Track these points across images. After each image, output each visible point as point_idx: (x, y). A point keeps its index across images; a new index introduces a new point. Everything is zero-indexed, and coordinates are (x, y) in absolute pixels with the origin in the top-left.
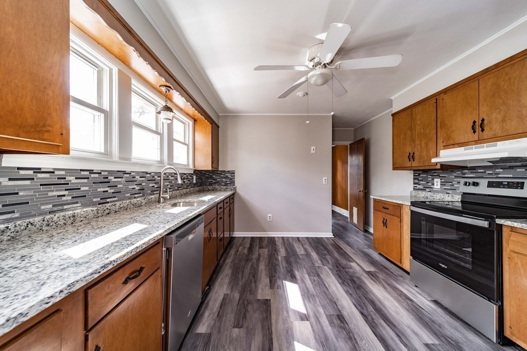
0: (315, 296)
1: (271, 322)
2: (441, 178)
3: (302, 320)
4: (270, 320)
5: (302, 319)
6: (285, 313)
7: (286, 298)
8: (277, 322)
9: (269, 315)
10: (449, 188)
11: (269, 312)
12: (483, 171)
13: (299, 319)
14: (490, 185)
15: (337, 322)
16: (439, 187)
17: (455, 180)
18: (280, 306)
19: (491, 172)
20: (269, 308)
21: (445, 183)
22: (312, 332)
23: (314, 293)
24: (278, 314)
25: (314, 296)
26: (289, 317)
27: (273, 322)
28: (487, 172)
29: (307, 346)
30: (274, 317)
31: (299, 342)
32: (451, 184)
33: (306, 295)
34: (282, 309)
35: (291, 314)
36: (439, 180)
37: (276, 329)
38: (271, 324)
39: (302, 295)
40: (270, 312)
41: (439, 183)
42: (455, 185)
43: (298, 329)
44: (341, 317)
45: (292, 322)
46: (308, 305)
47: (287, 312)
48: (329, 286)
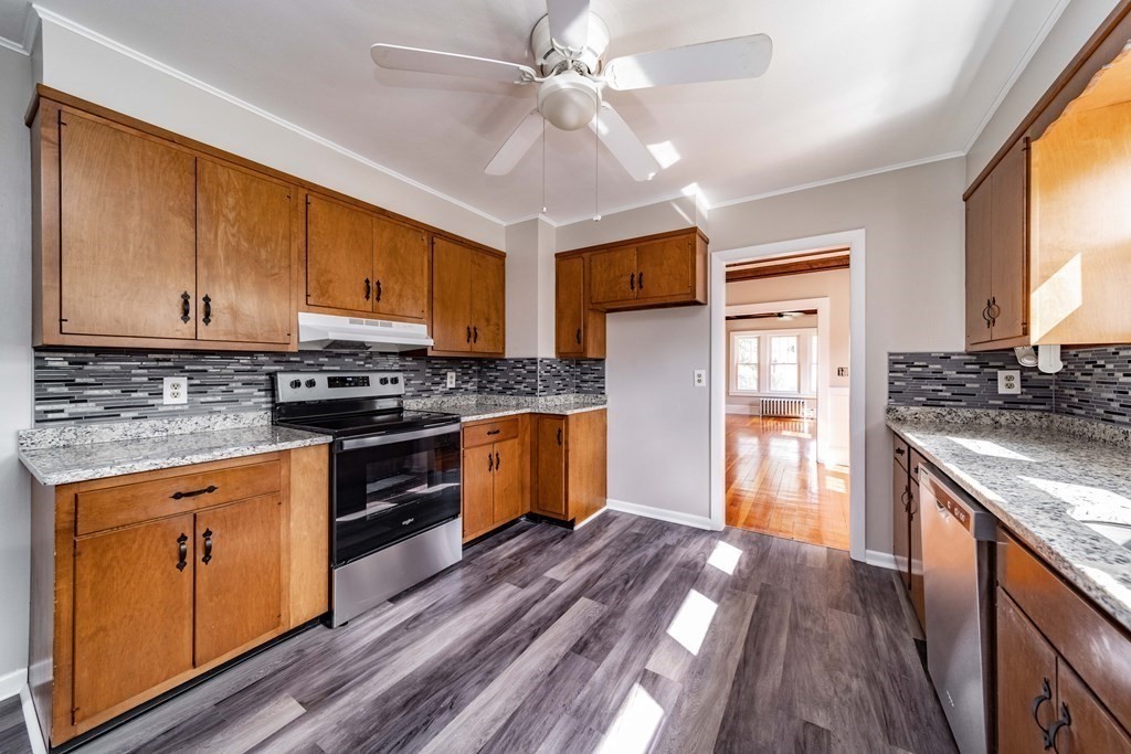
0: (574, 708)
1: (729, 704)
2: (191, 375)
3: (657, 675)
4: (729, 705)
5: (656, 677)
6: (685, 705)
7: (659, 745)
8: (716, 696)
9: (731, 719)
10: (219, 398)
11: (727, 728)
12: (298, 359)
13: (663, 680)
14: (332, 383)
15: (595, 647)
16: (183, 398)
17: (236, 378)
18: (689, 728)
19: (312, 362)
20: (724, 737)
21: (203, 389)
22: (655, 654)
23: (566, 717)
24: (705, 712)
25: (577, 711)
26: (682, 694)
27: (723, 701)
28: (306, 362)
29: (677, 642)
30: (719, 710)
31: (689, 652)
32: (224, 388)
33: (594, 725)
34: (687, 716)
35: (672, 698)
36: (183, 382)
37: (722, 684)
38: (730, 698)
39: (604, 731)
40: (723, 726)
41: (183, 389)
42: (236, 391)
43: (676, 668)
44: (580, 647)
45: (682, 681)
46: (617, 697)
47: (678, 705)
48: (495, 720)
